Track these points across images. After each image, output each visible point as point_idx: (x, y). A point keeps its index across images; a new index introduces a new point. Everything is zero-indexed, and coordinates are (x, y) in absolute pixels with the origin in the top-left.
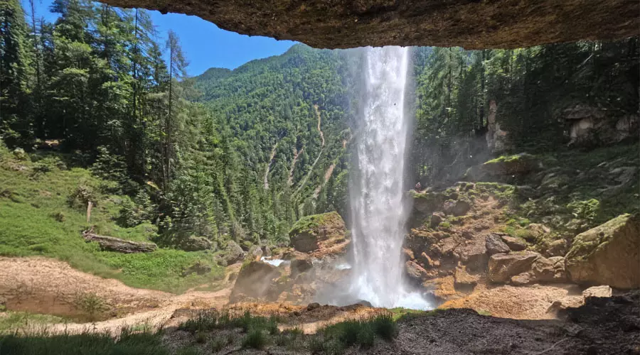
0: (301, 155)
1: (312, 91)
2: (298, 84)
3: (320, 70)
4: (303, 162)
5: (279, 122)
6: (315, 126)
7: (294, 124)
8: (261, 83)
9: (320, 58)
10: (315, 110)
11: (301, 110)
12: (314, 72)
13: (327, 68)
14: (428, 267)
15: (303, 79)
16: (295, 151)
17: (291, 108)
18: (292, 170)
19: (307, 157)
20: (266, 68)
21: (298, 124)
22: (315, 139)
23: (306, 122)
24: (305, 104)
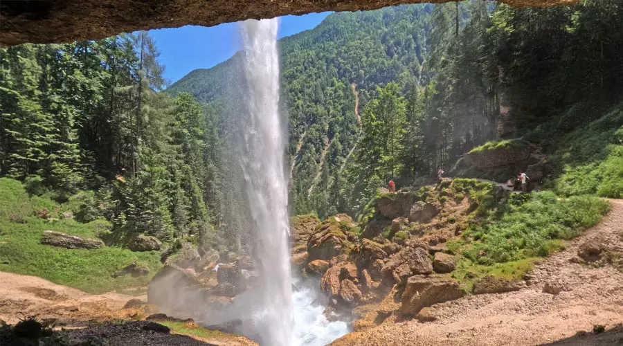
0: (333, 146)
1: (348, 67)
2: (333, 61)
3: (359, 41)
4: (335, 154)
5: (308, 106)
6: (352, 109)
7: (326, 108)
8: (290, 63)
9: (360, 27)
10: (351, 90)
11: (335, 91)
12: (353, 43)
13: (369, 37)
14: (365, 290)
15: (339, 54)
16: (326, 140)
17: (323, 89)
18: (322, 163)
19: (340, 147)
20: (297, 45)
21: (331, 107)
22: (350, 125)
23: (340, 104)
24: (340, 84)
